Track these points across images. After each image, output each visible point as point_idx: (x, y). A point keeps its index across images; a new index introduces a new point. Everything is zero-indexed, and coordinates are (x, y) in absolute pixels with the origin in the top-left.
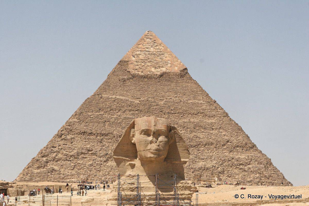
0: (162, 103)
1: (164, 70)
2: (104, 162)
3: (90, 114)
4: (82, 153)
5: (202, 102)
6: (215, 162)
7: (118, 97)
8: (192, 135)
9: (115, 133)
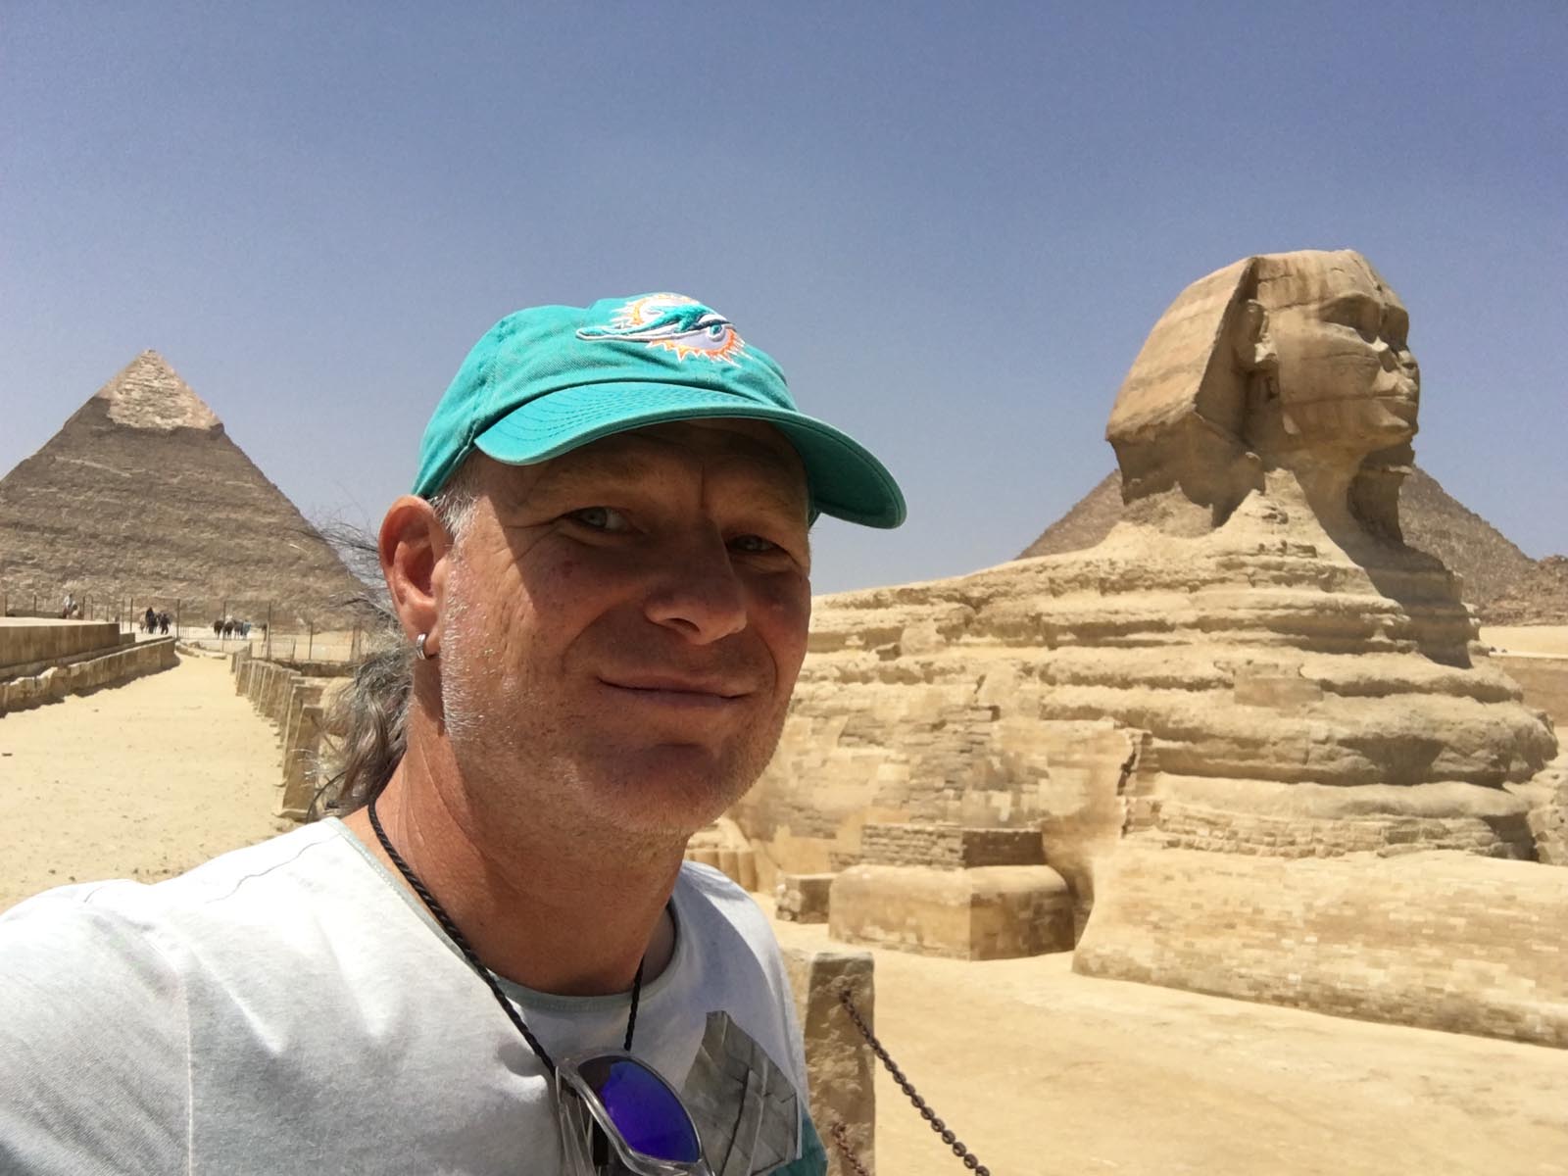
0: (175, 481)
1: (179, 422)
2: (59, 581)
3: (29, 490)
4: (12, 563)
5: (250, 485)
6: (275, 592)
7: (87, 463)
8: (232, 543)
9: (81, 528)
